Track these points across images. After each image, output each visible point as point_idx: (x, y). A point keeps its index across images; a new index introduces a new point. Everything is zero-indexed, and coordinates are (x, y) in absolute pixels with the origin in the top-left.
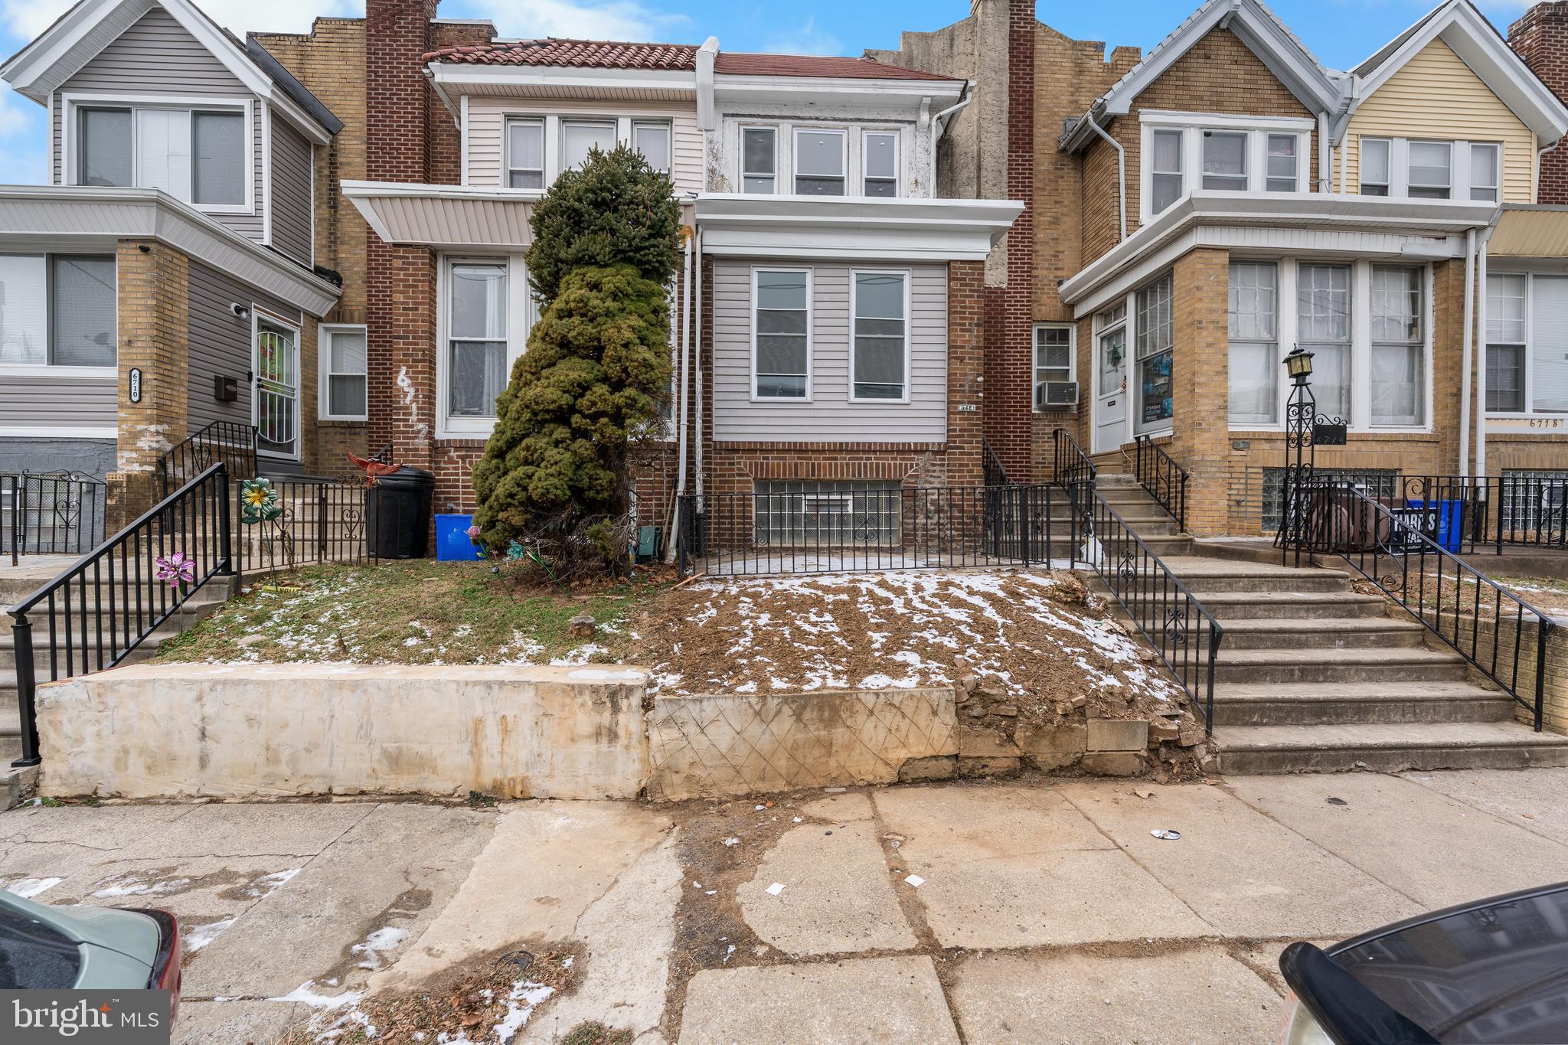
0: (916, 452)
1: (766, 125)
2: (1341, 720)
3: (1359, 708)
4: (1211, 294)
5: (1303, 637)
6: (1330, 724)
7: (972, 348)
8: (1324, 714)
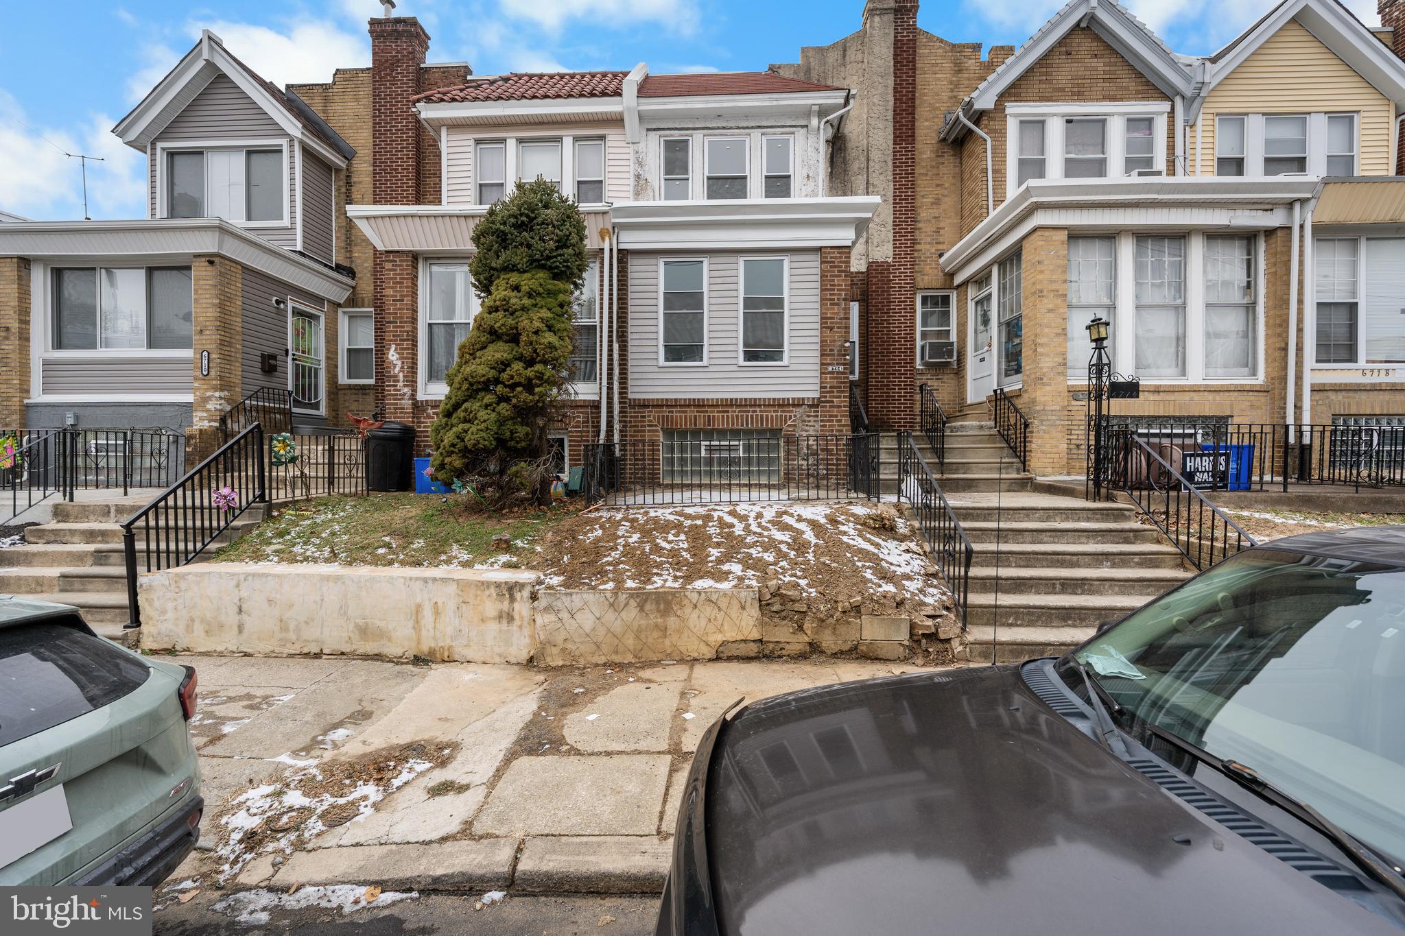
0: (794, 405)
1: (682, 136)
2: (1084, 624)
3: (1100, 614)
4: (1051, 267)
5: (1075, 558)
6: (1074, 626)
7: (840, 319)
8: (1070, 618)
